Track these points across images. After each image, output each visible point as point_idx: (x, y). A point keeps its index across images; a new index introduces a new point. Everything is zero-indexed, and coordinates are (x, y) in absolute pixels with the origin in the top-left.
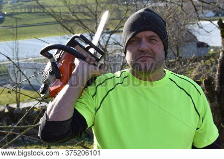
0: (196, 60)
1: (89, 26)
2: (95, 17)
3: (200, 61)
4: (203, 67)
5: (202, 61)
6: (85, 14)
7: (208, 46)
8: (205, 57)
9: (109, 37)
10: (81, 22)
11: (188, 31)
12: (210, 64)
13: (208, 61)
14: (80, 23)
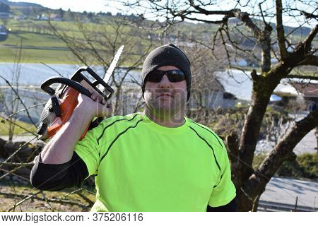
0: (220, 112)
1: (104, 58)
2: (112, 49)
3: (224, 114)
4: (227, 121)
5: (227, 114)
6: (101, 43)
7: (236, 99)
8: (231, 110)
9: (126, 74)
10: (96, 52)
11: (216, 79)
12: (236, 119)
13: (233, 115)
14: (94, 53)
